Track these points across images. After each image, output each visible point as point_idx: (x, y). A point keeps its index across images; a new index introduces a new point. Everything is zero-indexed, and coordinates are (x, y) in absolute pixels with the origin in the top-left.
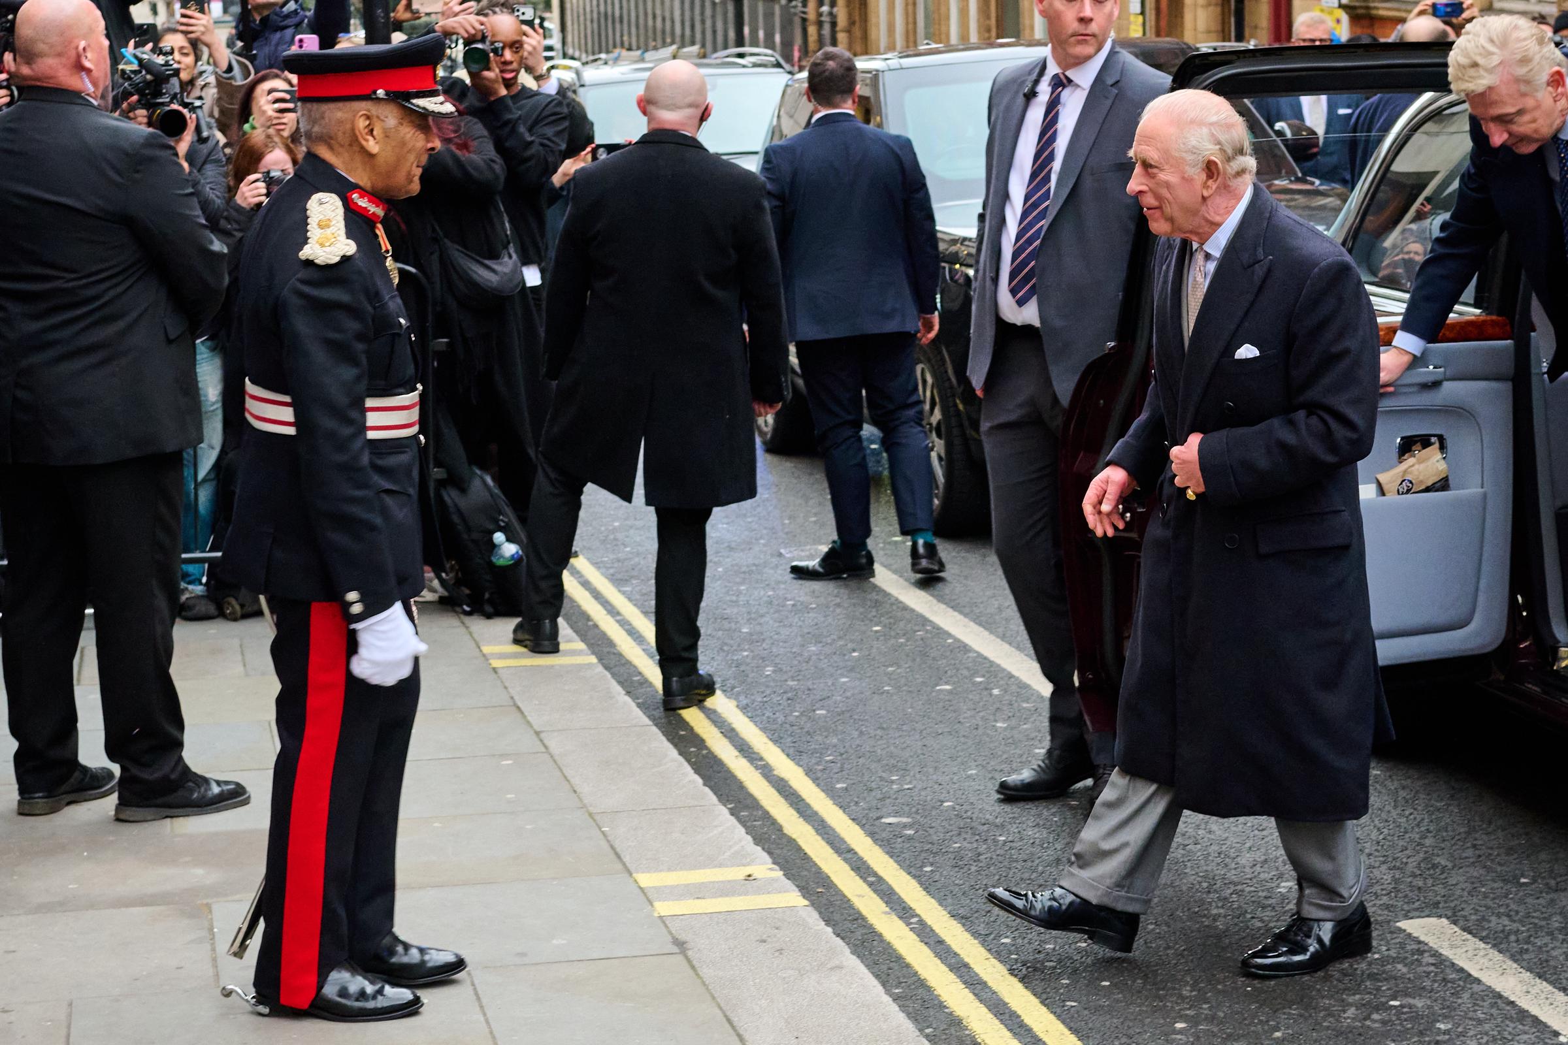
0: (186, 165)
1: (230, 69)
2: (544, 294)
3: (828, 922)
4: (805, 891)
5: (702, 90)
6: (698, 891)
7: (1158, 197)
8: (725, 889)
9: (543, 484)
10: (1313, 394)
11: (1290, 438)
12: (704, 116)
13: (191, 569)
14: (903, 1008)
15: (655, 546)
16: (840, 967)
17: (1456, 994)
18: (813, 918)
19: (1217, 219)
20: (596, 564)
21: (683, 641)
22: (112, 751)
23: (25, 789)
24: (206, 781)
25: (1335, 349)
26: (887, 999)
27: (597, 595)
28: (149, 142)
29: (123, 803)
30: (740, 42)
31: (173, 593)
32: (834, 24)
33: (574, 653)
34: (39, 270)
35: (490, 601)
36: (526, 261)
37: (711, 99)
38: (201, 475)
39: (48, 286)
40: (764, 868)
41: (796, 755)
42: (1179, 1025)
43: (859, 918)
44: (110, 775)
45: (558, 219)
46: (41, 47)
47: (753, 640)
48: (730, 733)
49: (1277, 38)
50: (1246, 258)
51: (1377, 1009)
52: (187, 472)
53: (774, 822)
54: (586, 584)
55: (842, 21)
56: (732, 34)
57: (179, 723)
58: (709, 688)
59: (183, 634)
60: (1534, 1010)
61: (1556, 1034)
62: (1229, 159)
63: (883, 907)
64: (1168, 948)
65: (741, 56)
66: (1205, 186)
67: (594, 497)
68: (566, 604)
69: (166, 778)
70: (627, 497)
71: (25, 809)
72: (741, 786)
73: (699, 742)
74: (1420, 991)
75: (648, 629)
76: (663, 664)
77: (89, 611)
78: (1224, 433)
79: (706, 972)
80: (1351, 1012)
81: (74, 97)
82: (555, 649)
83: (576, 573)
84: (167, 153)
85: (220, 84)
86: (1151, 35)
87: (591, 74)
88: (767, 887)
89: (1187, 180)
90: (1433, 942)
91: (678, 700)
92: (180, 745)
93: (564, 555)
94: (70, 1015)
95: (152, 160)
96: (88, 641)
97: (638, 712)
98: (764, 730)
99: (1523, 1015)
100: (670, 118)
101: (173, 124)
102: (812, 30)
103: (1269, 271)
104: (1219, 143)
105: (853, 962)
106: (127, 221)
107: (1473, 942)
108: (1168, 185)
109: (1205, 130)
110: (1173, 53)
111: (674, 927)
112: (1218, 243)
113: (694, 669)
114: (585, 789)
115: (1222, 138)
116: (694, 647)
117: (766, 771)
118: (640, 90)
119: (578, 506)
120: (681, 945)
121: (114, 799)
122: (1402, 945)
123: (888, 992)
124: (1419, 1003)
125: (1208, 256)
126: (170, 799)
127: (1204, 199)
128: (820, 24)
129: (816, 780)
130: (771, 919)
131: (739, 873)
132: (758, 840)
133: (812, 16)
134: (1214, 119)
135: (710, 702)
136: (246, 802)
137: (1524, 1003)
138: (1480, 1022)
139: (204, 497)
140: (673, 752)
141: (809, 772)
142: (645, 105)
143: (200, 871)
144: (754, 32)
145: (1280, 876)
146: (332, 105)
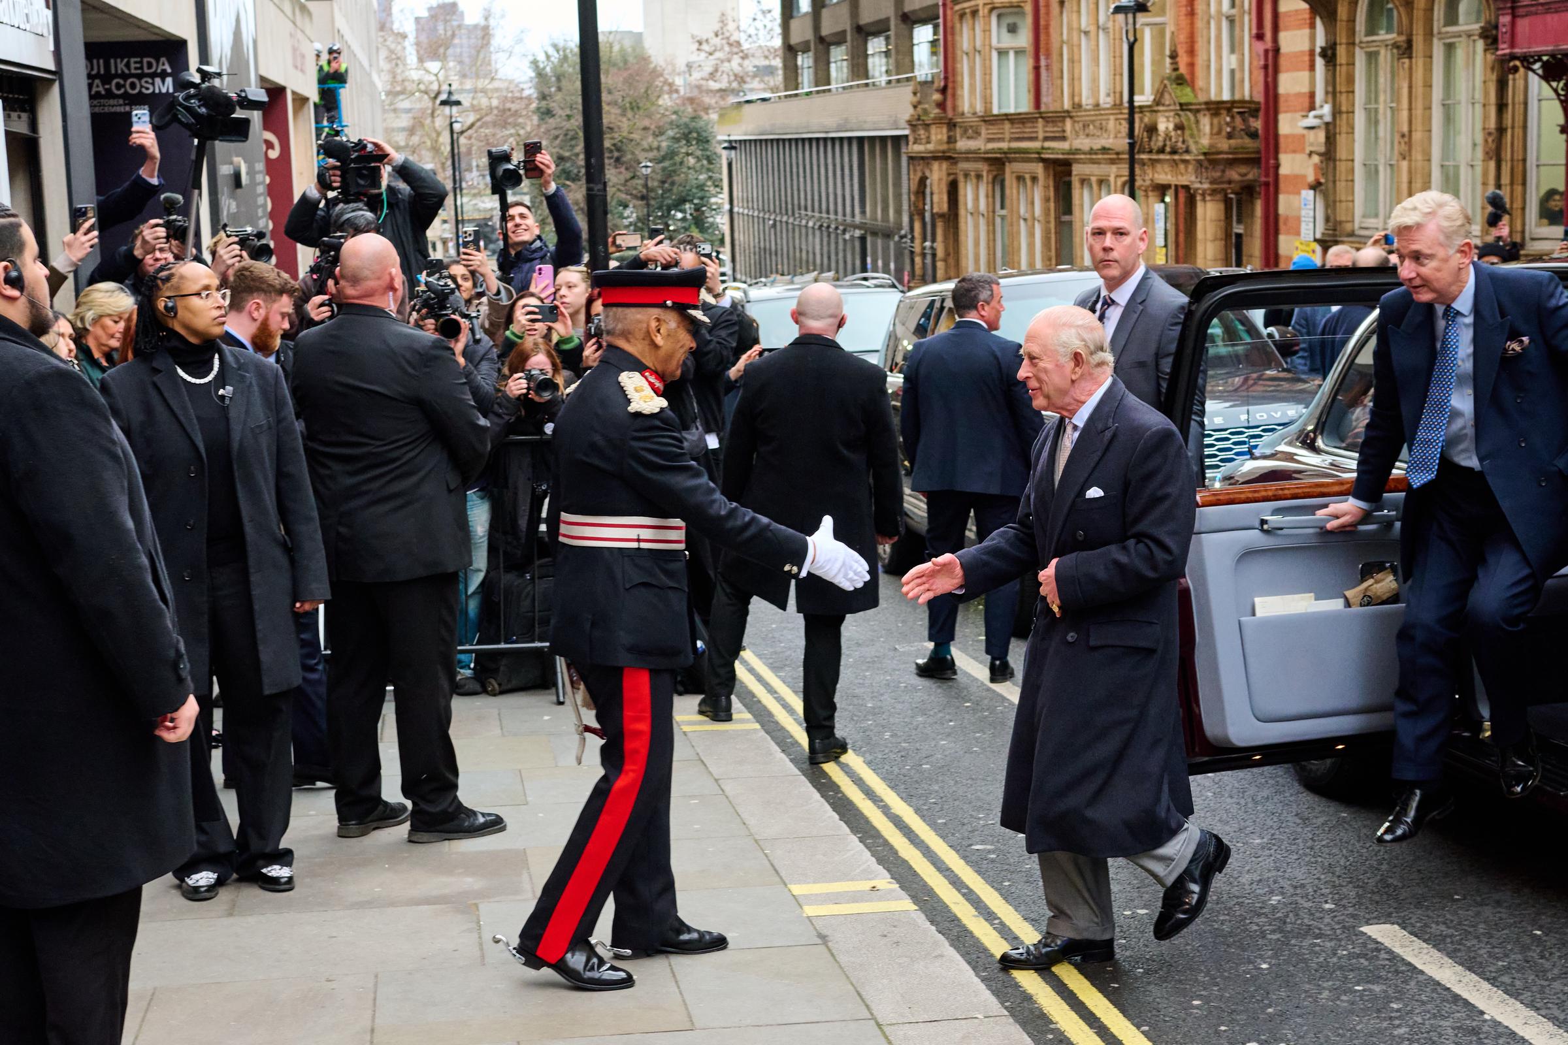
0: (462, 361)
1: (498, 293)
2: (722, 457)
3: (932, 922)
4: (915, 899)
5: (839, 305)
6: (836, 898)
7: (1039, 380)
8: (855, 897)
9: (721, 597)
10: (1141, 527)
11: (1123, 559)
12: (841, 324)
13: (462, 657)
14: (989, 987)
15: (801, 642)
16: (941, 956)
17: (1405, 982)
18: (921, 919)
19: (1083, 398)
20: (760, 656)
21: (823, 713)
22: (406, 791)
23: (343, 818)
24: (474, 813)
25: (1160, 493)
26: (977, 980)
27: (760, 679)
28: (436, 345)
29: (414, 829)
30: (864, 269)
31: (452, 675)
32: (934, 255)
33: (742, 721)
34: (354, 439)
35: (681, 683)
36: (708, 430)
37: (846, 311)
38: (471, 590)
39: (365, 450)
40: (884, 881)
41: (907, 798)
42: (1196, 1003)
43: (955, 920)
44: (405, 808)
47: (874, 712)
48: (859, 782)
49: (1267, 264)
50: (1100, 426)
51: (1345, 993)
52: (461, 586)
53: (891, 848)
54: (751, 671)
55: (940, 253)
56: (858, 263)
57: (455, 772)
58: (843, 748)
59: (458, 704)
60: (1465, 995)
61: (1482, 1013)
62: (1092, 354)
63: (973, 912)
64: (1188, 944)
65: (865, 279)
66: (1074, 372)
67: (759, 607)
68: (737, 687)
69: (444, 812)
70: (783, 606)
71: (343, 833)
72: (867, 821)
73: (835, 787)
74: (1377, 979)
75: (798, 705)
76: (809, 730)
77: (390, 688)
78: (1074, 555)
79: (843, 959)
80: (1326, 994)
81: (380, 313)
82: (729, 718)
83: (745, 663)
84: (447, 354)
85: (490, 303)
86: (1172, 263)
87: (755, 293)
88: (887, 896)
89: (1059, 366)
90: (1387, 943)
91: (820, 757)
92: (455, 787)
93: (735, 648)
94: (376, 985)
95: (436, 358)
96: (389, 711)
97: (791, 766)
98: (884, 779)
99: (1457, 998)
100: (816, 325)
101: (450, 330)
102: (918, 260)
103: (1114, 436)
104: (1083, 340)
105: (951, 952)
106: (419, 403)
107: (1418, 943)
108: (1046, 371)
109: (1073, 331)
110: (1190, 276)
111: (819, 924)
112: (1081, 418)
113: (833, 734)
114: (751, 822)
115: (1086, 336)
116: (831, 717)
117: (886, 810)
118: (793, 305)
119: (746, 613)
120: (823, 938)
121: (407, 826)
122: (1364, 945)
123: (977, 975)
124: (1377, 988)
125: (1075, 428)
126: (447, 826)
127: (1073, 381)
128: (924, 255)
129: (923, 817)
130: (891, 920)
131: (865, 885)
132: (880, 861)
133: (917, 249)
134: (1080, 323)
135: (844, 759)
136: (503, 829)
137: (1457, 989)
138: (1423, 1003)
139: (473, 606)
140: (817, 795)
141: (918, 811)
142: (797, 316)
143: (469, 880)
144: (875, 262)
145: (1272, 892)
146: (633, 310)
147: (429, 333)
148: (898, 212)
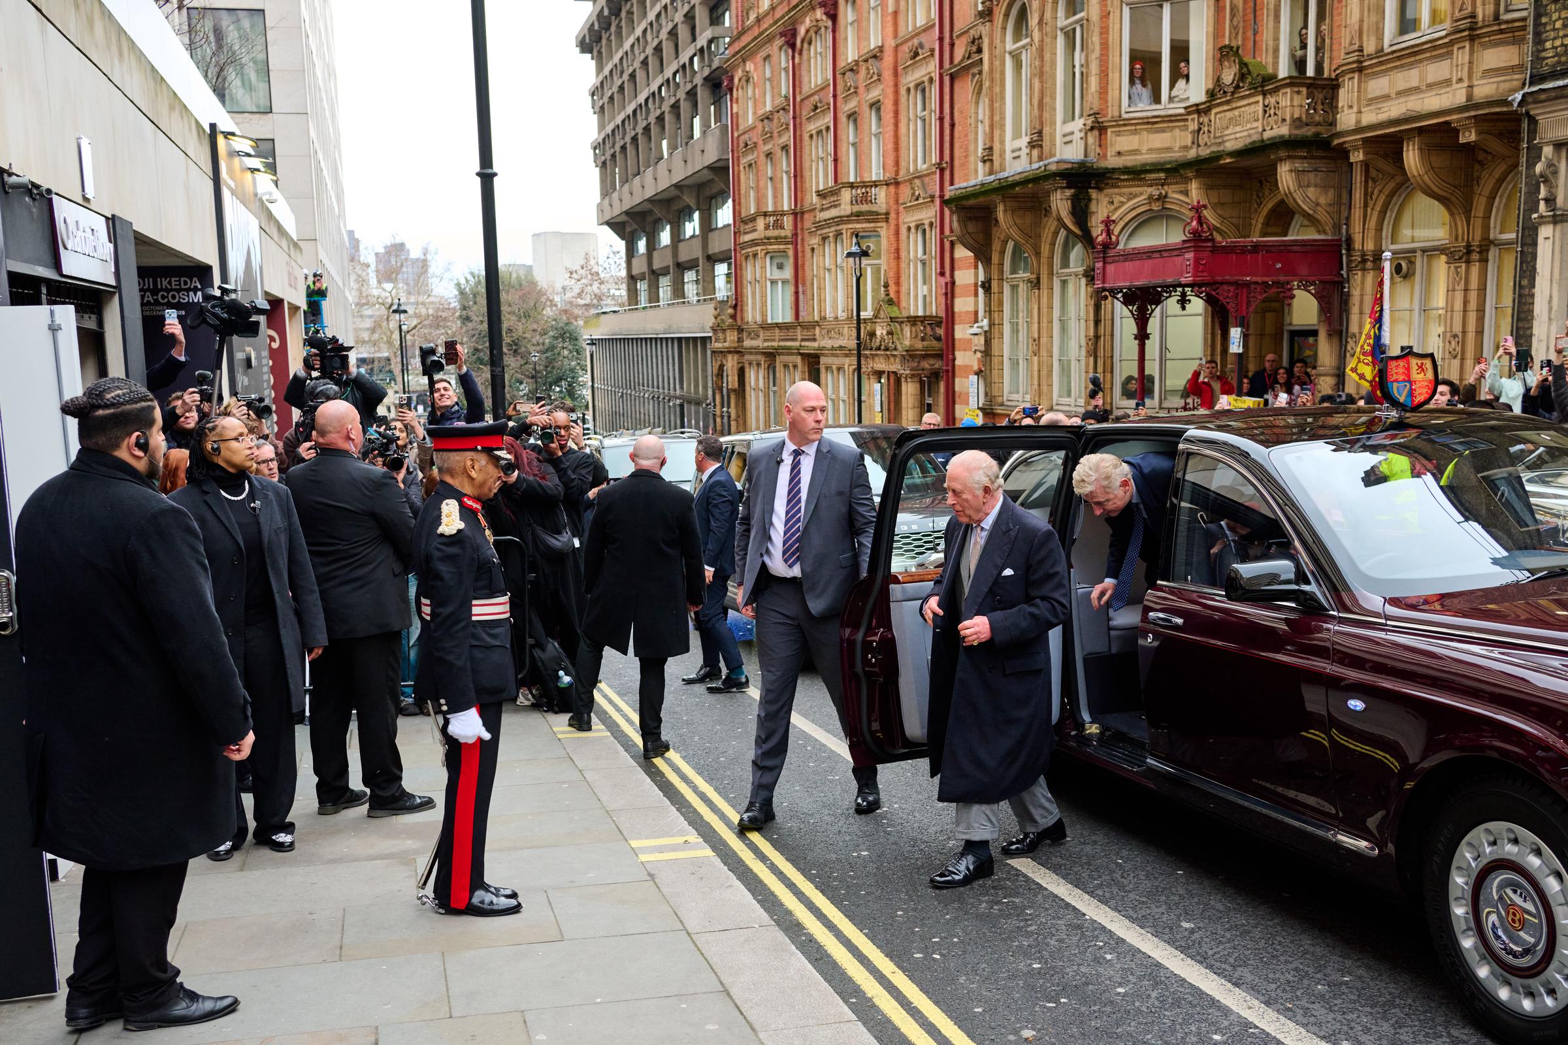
0: (402, 486)
1: (424, 439)
3: (725, 864)
4: (714, 848)
5: (662, 450)
6: (660, 849)
7: (961, 506)
8: (674, 848)
9: (583, 647)
12: (663, 463)
13: (406, 690)
14: (762, 906)
15: (639, 677)
16: (731, 886)
17: (1035, 896)
18: (717, 861)
20: (610, 686)
21: (653, 724)
22: (366, 782)
23: (322, 801)
24: (413, 796)
26: (754, 902)
27: (611, 702)
28: (385, 476)
29: (371, 808)
30: (683, 426)
31: (397, 702)
32: (729, 417)
33: (599, 730)
34: (330, 541)
35: (557, 705)
37: (667, 454)
38: (411, 643)
39: (333, 548)
40: (693, 837)
41: (709, 780)
42: (899, 913)
43: (741, 862)
44: (365, 794)
45: (589, 516)
46: (331, 429)
47: (687, 723)
48: (677, 770)
49: (948, 424)
50: (1004, 530)
51: (996, 904)
52: (404, 642)
53: (699, 814)
54: (605, 696)
55: (733, 416)
56: (678, 422)
57: (400, 768)
58: (667, 748)
59: (402, 723)
60: (1073, 903)
61: (1084, 915)
62: (992, 482)
63: (753, 856)
65: (682, 433)
66: (983, 496)
67: (609, 653)
68: (595, 708)
69: (393, 796)
70: (625, 653)
71: (322, 811)
72: (683, 796)
73: (661, 774)
74: (1017, 895)
75: (636, 718)
76: (643, 736)
77: (354, 712)
79: (665, 890)
80: (984, 905)
81: (345, 453)
82: (589, 729)
83: (600, 691)
84: (393, 481)
85: (419, 446)
86: (885, 421)
87: (607, 442)
88: (695, 847)
90: (1024, 870)
91: (651, 754)
92: (401, 778)
93: (594, 681)
94: (344, 915)
95: (385, 485)
96: (354, 727)
97: (631, 760)
98: (694, 768)
99: (1068, 905)
100: (646, 463)
101: (397, 464)
102: (718, 420)
103: (1016, 535)
104: (987, 475)
105: (738, 883)
106: (374, 516)
107: (1043, 870)
110: (897, 431)
111: (648, 867)
112: (988, 522)
113: (659, 738)
114: (604, 799)
115: (988, 472)
116: (659, 727)
117: (695, 789)
118: (631, 450)
119: (601, 657)
120: (651, 876)
121: (367, 806)
122: (1009, 872)
123: (755, 898)
124: (1017, 900)
125: (983, 529)
126: (394, 806)
127: (983, 503)
128: (722, 417)
129: (719, 793)
130: (697, 863)
131: (681, 840)
132: (690, 824)
133: (718, 413)
135: (667, 755)
136: (434, 807)
137: (1068, 900)
138: (1047, 909)
139: (413, 654)
140: (648, 780)
141: (716, 789)
142: (633, 457)
143: (410, 842)
144: (690, 421)
145: (949, 838)
146: (454, 453)
147: (379, 468)
148: (705, 388)
